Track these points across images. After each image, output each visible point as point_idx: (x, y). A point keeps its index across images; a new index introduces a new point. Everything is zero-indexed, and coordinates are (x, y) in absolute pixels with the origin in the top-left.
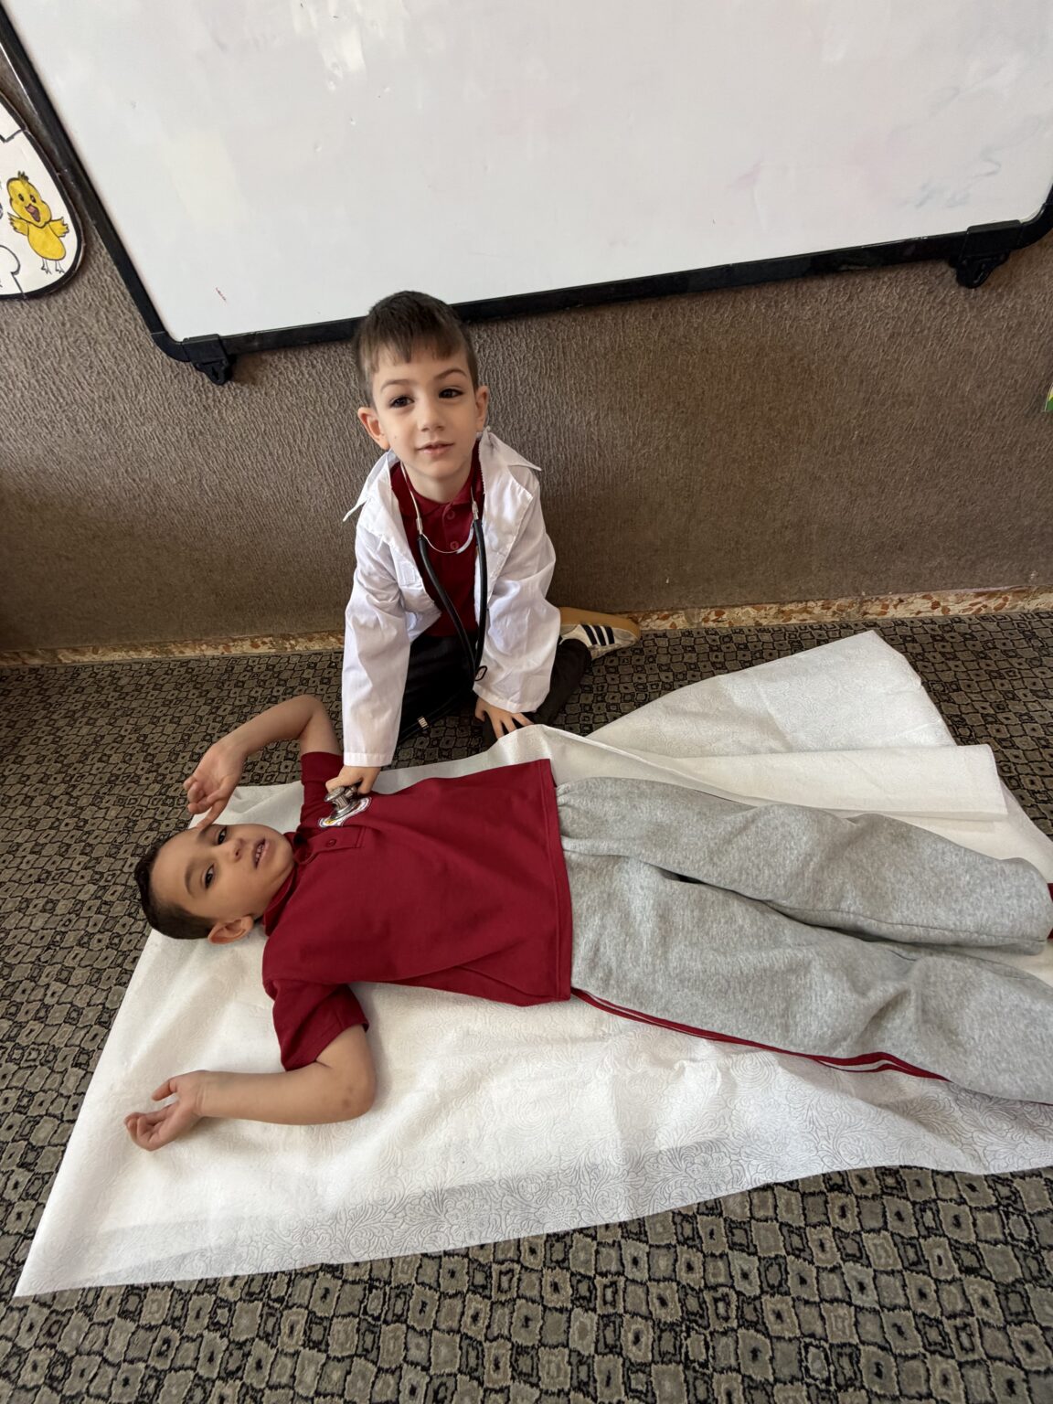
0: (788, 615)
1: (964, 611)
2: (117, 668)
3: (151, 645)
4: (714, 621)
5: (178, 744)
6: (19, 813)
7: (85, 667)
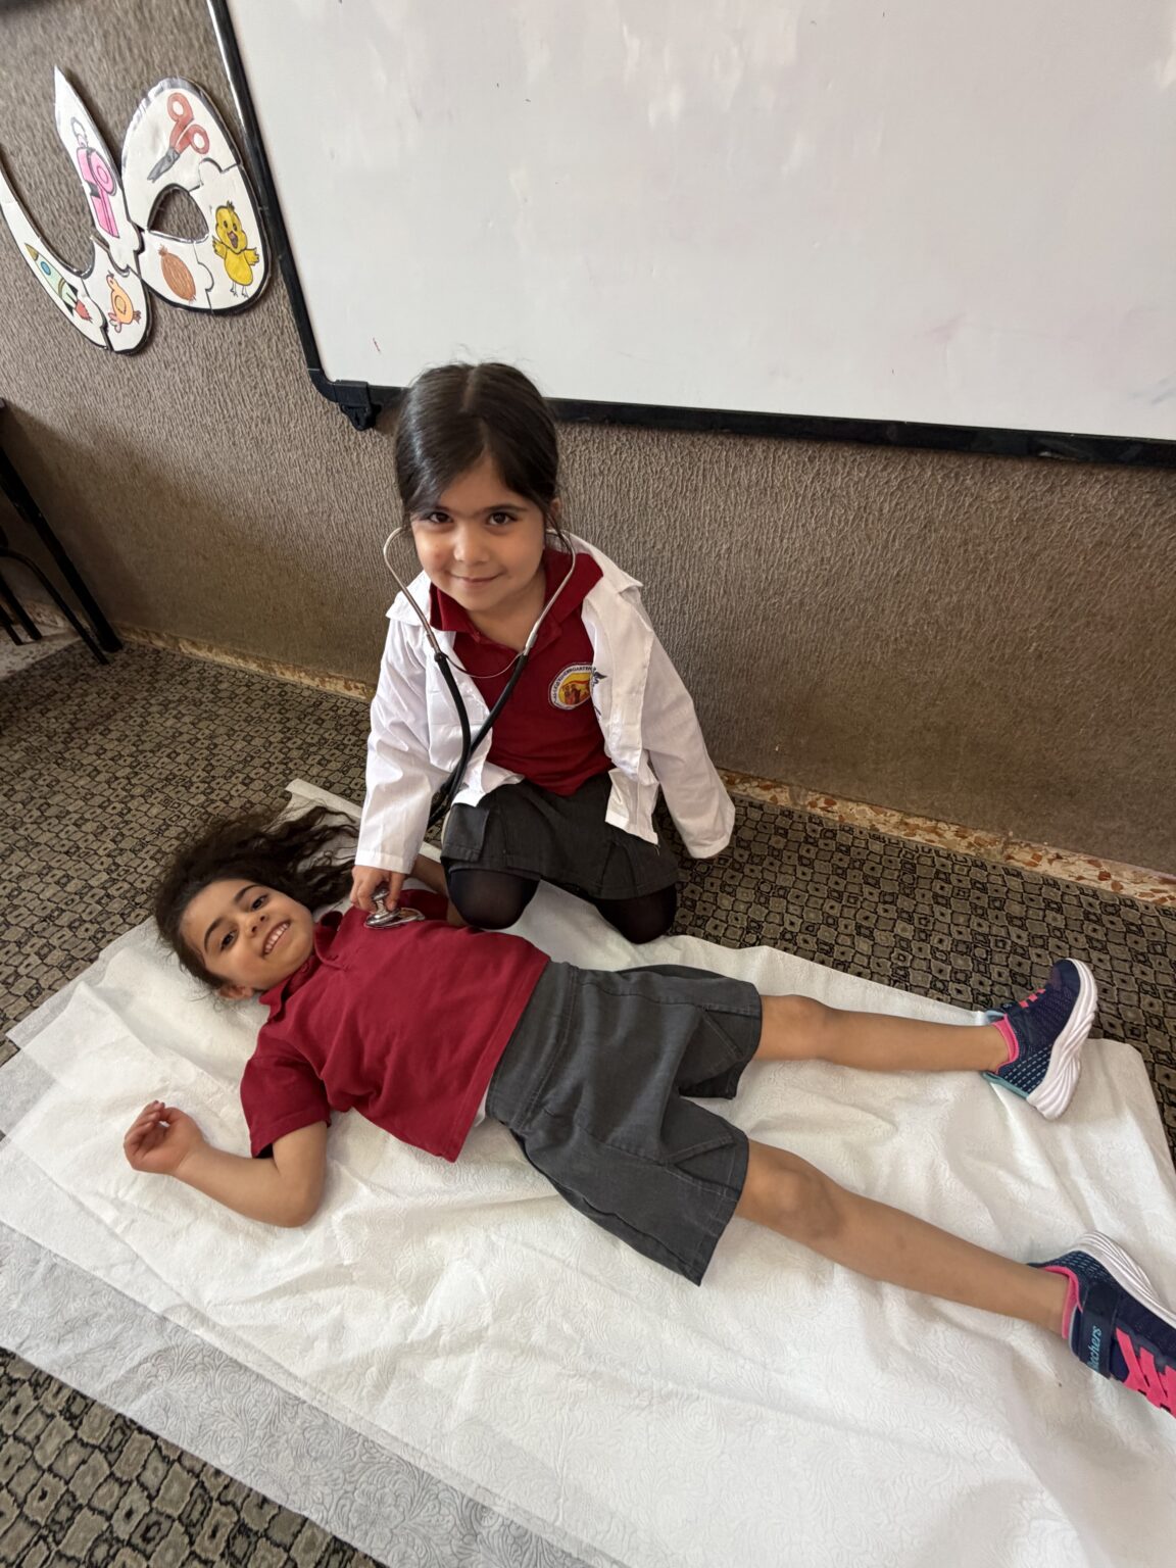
0: (913, 830)
1: (1142, 894)
2: (224, 671)
3: (257, 658)
4: (822, 809)
5: (240, 762)
6: (82, 782)
7: (198, 661)
